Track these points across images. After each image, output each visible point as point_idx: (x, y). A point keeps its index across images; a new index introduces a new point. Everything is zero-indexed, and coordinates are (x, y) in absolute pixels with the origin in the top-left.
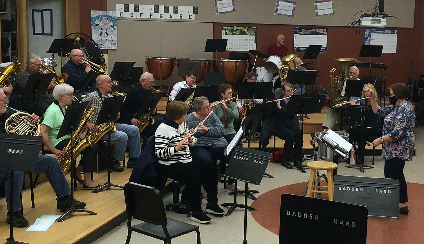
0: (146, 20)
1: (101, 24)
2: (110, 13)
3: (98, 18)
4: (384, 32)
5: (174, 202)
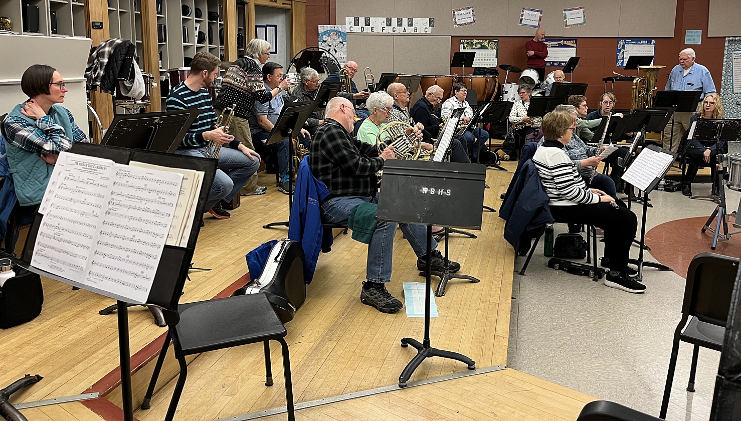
0: (378, 35)
1: (329, 40)
2: (339, 27)
3: (325, 33)
4: (639, 42)
5: (546, 255)
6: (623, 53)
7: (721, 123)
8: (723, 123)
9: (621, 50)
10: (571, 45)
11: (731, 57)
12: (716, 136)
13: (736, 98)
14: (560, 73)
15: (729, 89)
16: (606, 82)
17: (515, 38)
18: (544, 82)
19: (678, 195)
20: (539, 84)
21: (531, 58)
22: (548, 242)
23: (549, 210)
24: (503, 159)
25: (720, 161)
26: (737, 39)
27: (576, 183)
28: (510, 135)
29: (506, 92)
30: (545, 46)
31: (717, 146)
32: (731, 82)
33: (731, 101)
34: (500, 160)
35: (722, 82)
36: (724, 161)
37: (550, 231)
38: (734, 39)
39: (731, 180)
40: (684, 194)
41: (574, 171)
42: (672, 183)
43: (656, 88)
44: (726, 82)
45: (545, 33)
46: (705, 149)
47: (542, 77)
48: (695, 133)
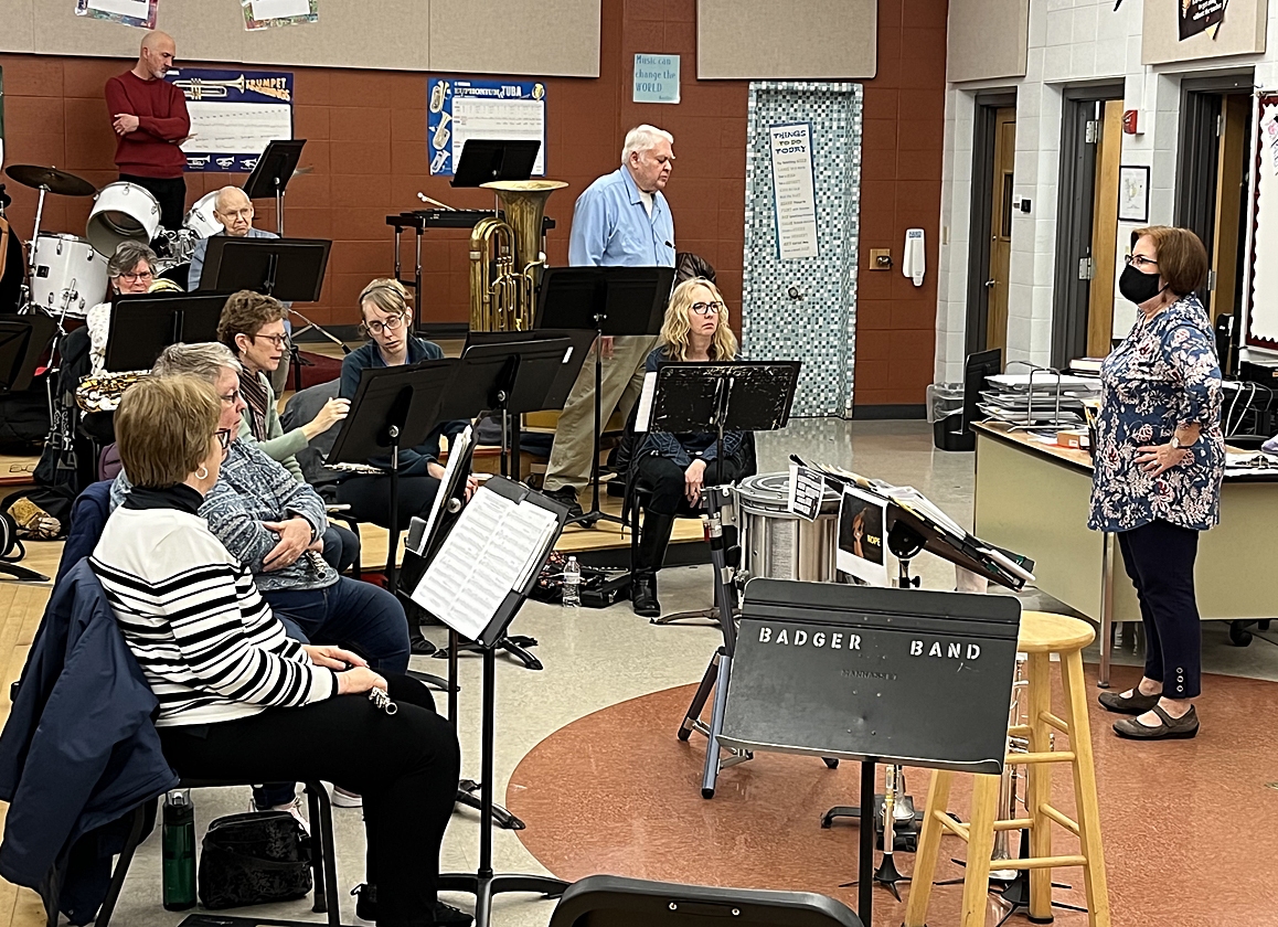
4: (496, 92)
5: (171, 905)
6: (449, 126)
7: (724, 376)
8: (731, 375)
9: (440, 116)
10: (272, 93)
11: (767, 147)
12: (714, 417)
13: (787, 278)
14: (237, 197)
15: (768, 250)
16: (399, 230)
17: (67, 64)
18: (181, 232)
19: (620, 615)
20: (162, 240)
21: (127, 140)
22: (175, 856)
23: (155, 745)
24: (35, 535)
25: (712, 509)
26: (780, 88)
27: (250, 635)
28: (59, 439)
29: (43, 272)
30: (179, 98)
31: (720, 449)
32: (773, 226)
33: (775, 287)
34: (25, 537)
35: (747, 226)
36: (724, 508)
37: (180, 816)
38: (772, 86)
39: (747, 568)
40: (639, 610)
41: (242, 590)
42: (603, 576)
43: (542, 256)
44: (757, 226)
45: (174, 48)
46: (689, 459)
47: (173, 215)
48: (655, 411)
